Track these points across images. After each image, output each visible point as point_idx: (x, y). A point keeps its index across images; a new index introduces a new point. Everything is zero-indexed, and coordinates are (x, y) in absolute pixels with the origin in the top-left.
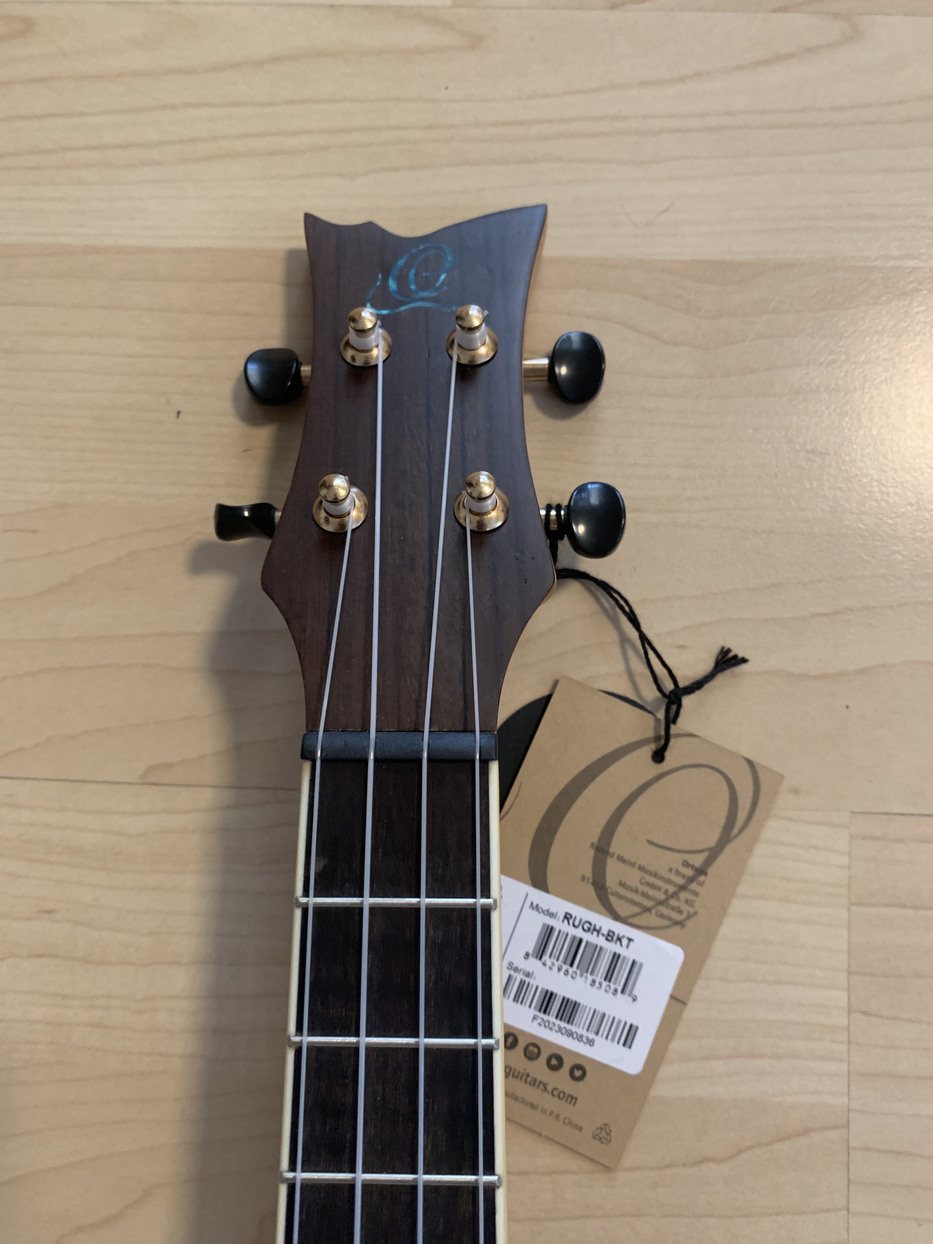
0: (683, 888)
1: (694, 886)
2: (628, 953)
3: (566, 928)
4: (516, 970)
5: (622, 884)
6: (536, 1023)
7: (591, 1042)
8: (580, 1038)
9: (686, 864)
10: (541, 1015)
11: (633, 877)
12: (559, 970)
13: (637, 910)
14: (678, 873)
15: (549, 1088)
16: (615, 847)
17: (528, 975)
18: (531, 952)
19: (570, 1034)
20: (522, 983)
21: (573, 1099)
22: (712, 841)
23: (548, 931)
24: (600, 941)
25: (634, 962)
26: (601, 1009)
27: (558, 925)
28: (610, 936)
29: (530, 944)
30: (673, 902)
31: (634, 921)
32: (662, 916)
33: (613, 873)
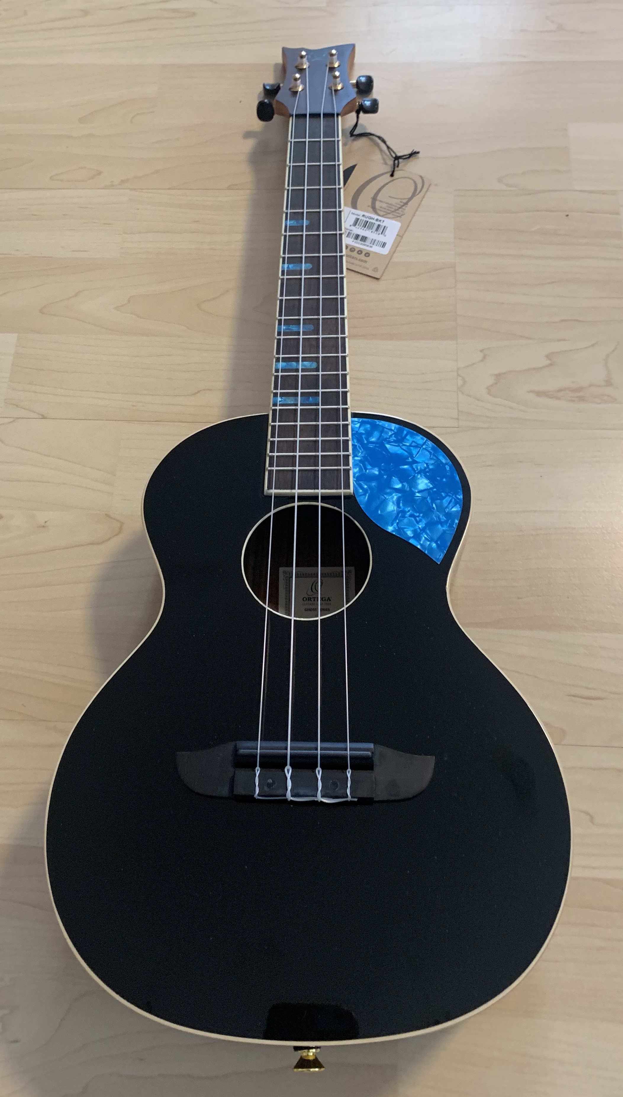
0: (400, 208)
1: (404, 207)
2: (383, 224)
3: (363, 218)
4: (347, 229)
5: (381, 207)
6: (354, 242)
7: (371, 247)
8: (368, 246)
9: (401, 202)
10: (355, 240)
11: (384, 205)
12: (361, 229)
13: (385, 213)
14: (399, 204)
15: (358, 259)
16: (379, 197)
17: (351, 230)
18: (352, 224)
19: (365, 245)
20: (349, 233)
21: (365, 262)
22: (410, 196)
23: (357, 220)
24: (374, 221)
25: (385, 227)
26: (374, 238)
27: (361, 218)
28: (377, 220)
29: (352, 222)
30: (397, 211)
31: (385, 216)
32: (394, 215)
33: (378, 204)
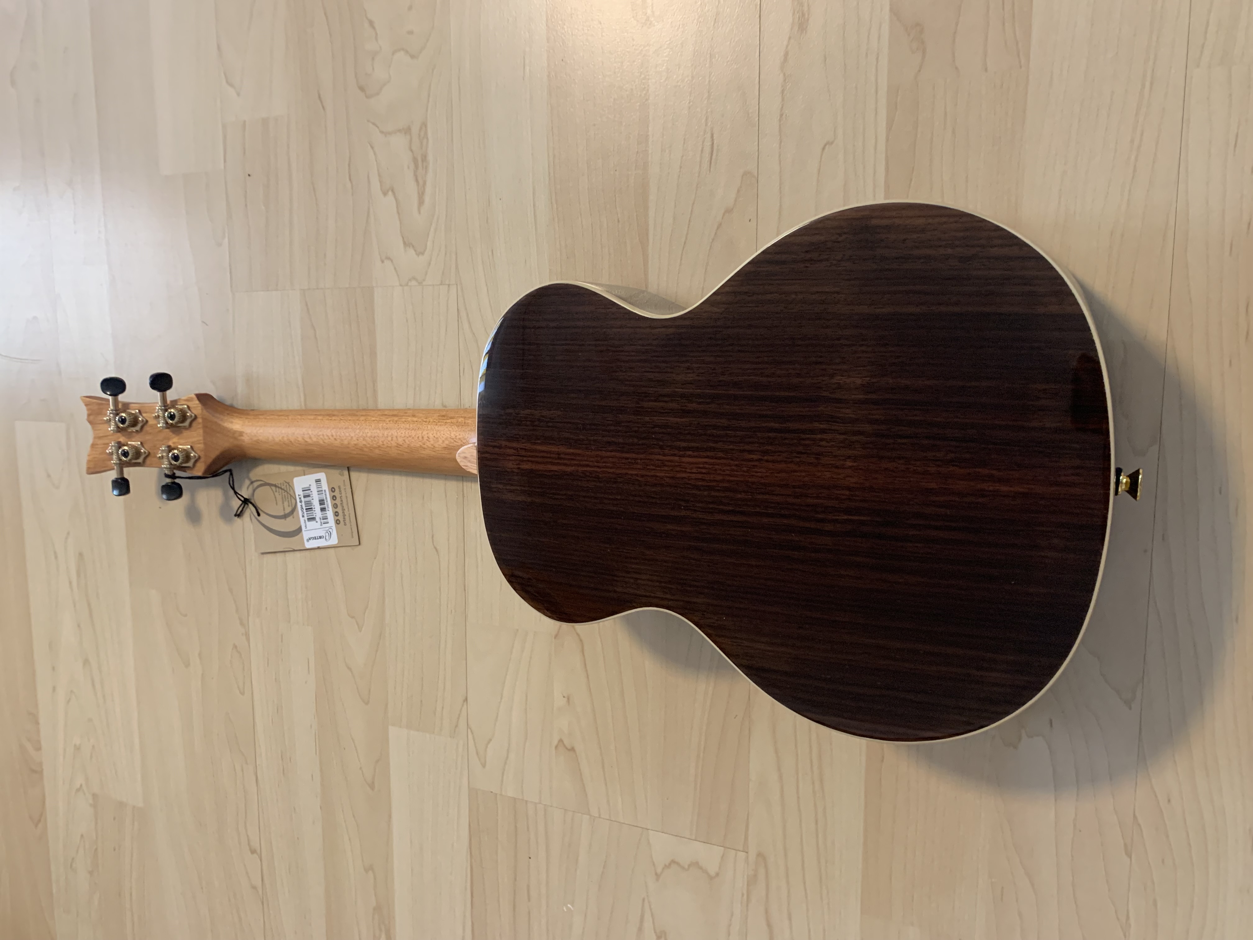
0: (281, 489)
1: (280, 486)
2: (301, 493)
3: (305, 515)
4: (321, 523)
5: (289, 506)
6: (329, 509)
7: (325, 491)
8: (326, 495)
9: (276, 491)
10: (327, 509)
11: (286, 504)
12: (315, 511)
13: (292, 498)
14: (279, 492)
15: (340, 495)
16: (282, 514)
17: (320, 519)
18: (315, 522)
19: (326, 498)
20: (323, 519)
21: (339, 487)
22: (268, 487)
23: (309, 519)
24: (303, 503)
25: (303, 491)
26: (317, 493)
27: (306, 518)
28: (301, 502)
29: (314, 522)
30: (285, 489)
31: (294, 497)
32: (290, 490)
33: (288, 510)
